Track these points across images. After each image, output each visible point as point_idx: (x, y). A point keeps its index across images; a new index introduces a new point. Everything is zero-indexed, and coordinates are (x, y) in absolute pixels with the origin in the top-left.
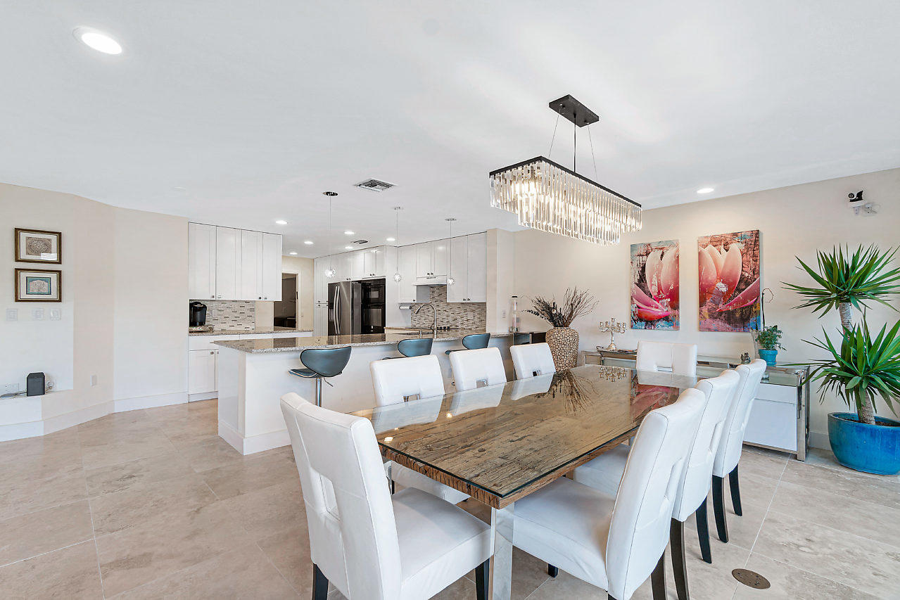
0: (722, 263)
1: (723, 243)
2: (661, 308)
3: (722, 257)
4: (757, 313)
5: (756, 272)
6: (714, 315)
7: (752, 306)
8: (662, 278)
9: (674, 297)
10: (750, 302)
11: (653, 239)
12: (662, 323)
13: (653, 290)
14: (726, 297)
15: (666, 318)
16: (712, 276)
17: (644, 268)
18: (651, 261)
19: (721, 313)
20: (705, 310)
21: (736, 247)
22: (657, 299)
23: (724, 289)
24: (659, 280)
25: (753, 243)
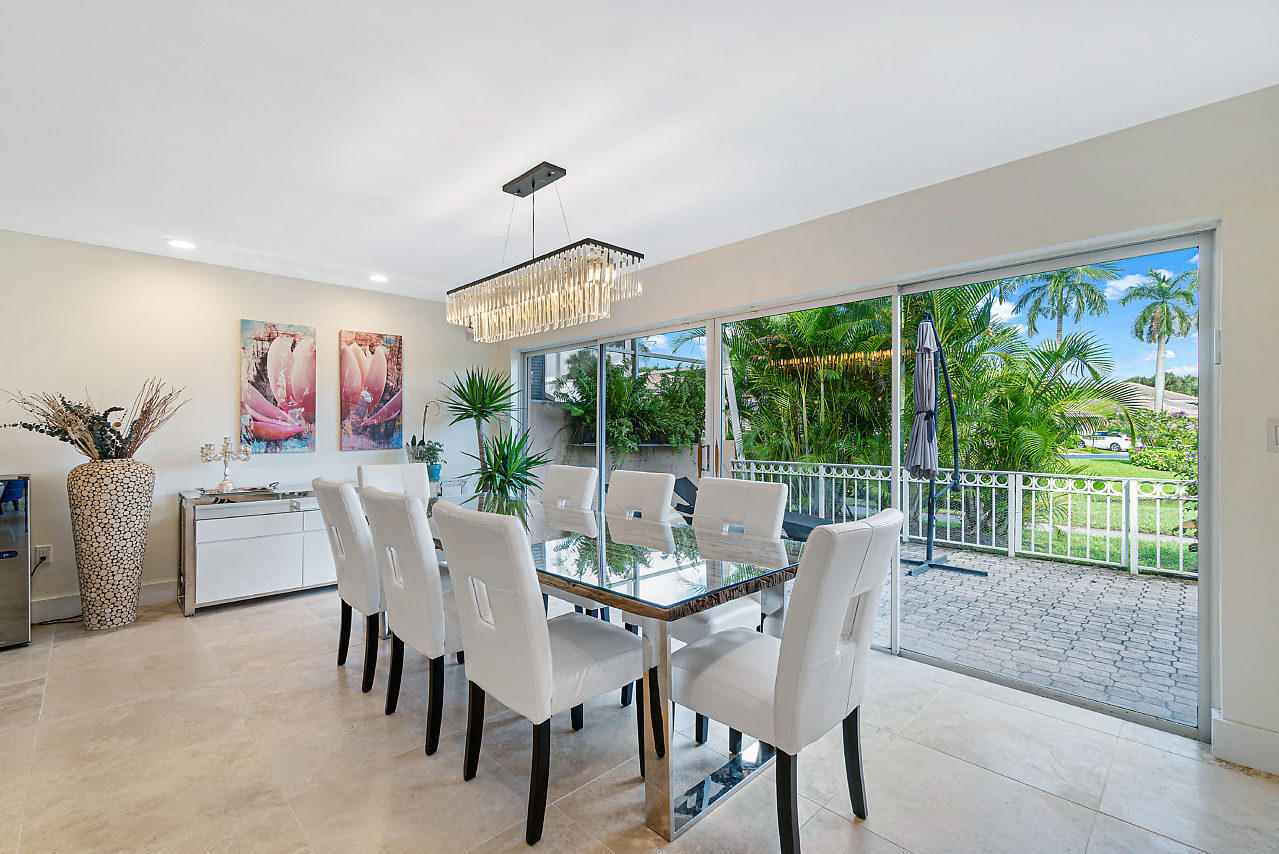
0: (367, 366)
1: (369, 342)
2: (291, 422)
3: (368, 360)
4: (400, 427)
5: (399, 381)
6: (359, 431)
7: (395, 419)
8: (293, 376)
9: (309, 404)
10: (394, 415)
11: (282, 318)
12: (293, 442)
13: (280, 394)
14: (372, 408)
15: (298, 436)
16: (356, 382)
17: (264, 360)
18: (277, 351)
19: (365, 427)
20: (348, 423)
21: (382, 351)
22: (286, 409)
23: (369, 399)
24: (287, 380)
25: (396, 349)
